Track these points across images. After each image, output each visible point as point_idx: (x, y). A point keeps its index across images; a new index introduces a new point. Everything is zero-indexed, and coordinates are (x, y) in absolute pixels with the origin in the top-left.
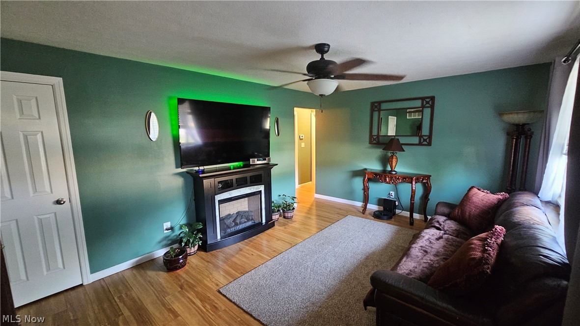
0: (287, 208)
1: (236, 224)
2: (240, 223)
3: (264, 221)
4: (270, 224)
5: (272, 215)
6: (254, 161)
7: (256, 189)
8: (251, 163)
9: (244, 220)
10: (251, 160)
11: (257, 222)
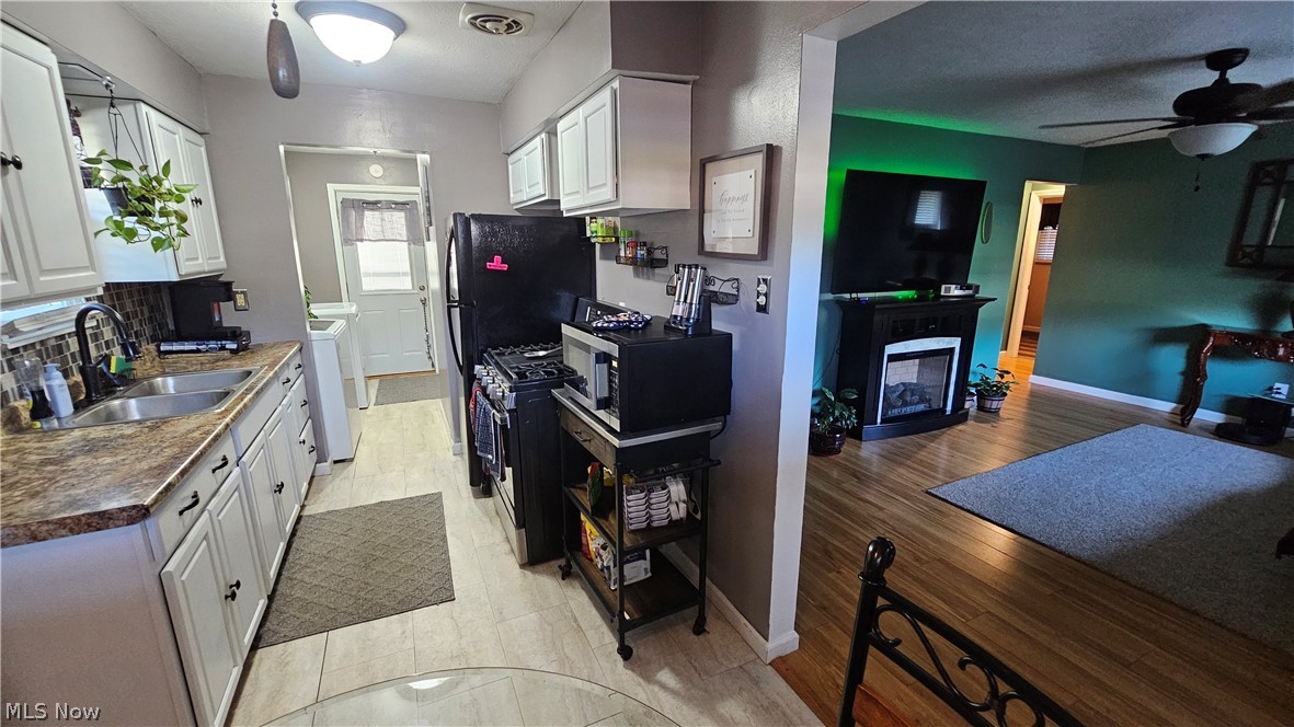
0: (991, 392)
1: (905, 404)
2: (911, 404)
3: (949, 408)
4: (959, 416)
5: (964, 401)
6: (948, 290)
7: (948, 343)
8: (942, 293)
9: (916, 398)
10: (943, 286)
11: (935, 406)
